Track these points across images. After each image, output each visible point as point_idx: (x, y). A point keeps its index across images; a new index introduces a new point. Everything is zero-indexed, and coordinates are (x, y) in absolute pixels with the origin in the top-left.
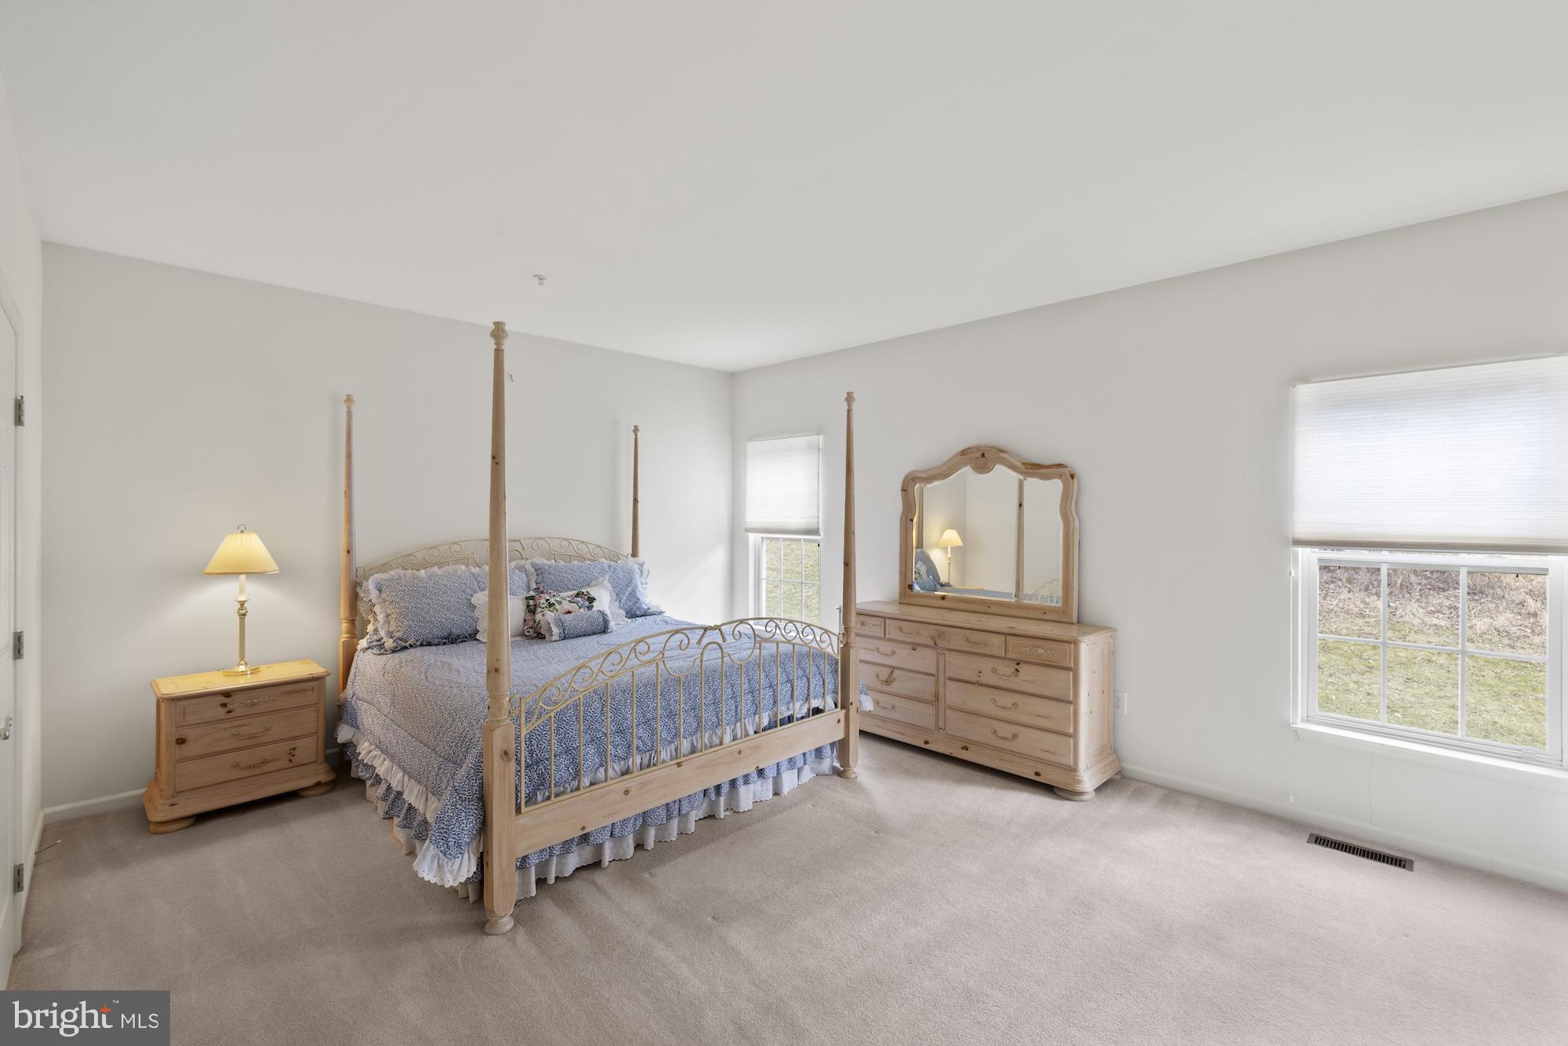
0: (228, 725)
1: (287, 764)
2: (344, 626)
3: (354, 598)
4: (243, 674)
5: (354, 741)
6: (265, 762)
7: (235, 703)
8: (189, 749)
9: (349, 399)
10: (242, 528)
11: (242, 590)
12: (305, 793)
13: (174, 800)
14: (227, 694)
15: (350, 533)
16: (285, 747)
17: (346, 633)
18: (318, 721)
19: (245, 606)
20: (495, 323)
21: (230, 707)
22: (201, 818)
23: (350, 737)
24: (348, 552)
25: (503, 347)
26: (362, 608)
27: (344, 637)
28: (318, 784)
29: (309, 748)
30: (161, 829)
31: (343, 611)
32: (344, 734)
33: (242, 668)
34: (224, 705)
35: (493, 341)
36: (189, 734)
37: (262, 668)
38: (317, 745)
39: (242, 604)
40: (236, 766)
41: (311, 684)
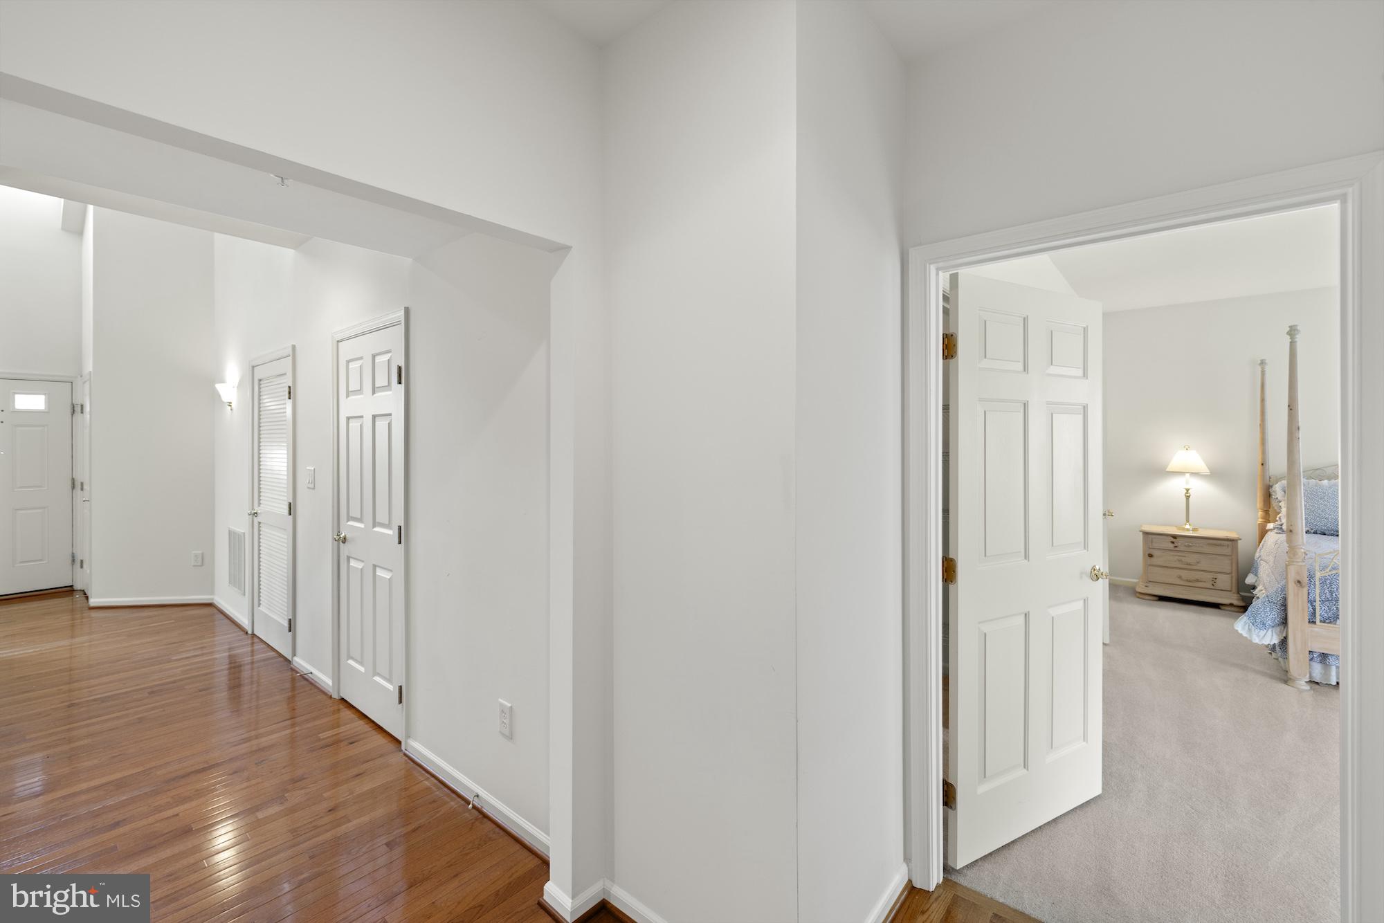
0: (1176, 554)
1: (1209, 585)
2: (1260, 513)
3: (1268, 495)
4: (1188, 530)
5: (1256, 584)
6: (1197, 581)
7: (1179, 542)
8: (1154, 561)
9: (1263, 363)
10: (1187, 447)
11: (1187, 483)
12: (1221, 607)
13: (1148, 585)
14: (1175, 537)
15: (1264, 452)
16: (1210, 576)
17: (1262, 518)
18: (1232, 566)
19: (1189, 491)
20: (1289, 327)
21: (1176, 544)
22: (1162, 599)
23: (1254, 581)
24: (1262, 464)
25: (1296, 340)
26: (1274, 503)
27: (1260, 521)
28: (1231, 605)
29: (1225, 581)
30: (1141, 596)
31: (1259, 503)
32: (1250, 580)
33: (1188, 527)
34: (1173, 543)
35: (1288, 337)
36: (1155, 553)
37: (1200, 529)
38: (1232, 583)
39: (1188, 490)
40: (1180, 577)
41: (1227, 543)
